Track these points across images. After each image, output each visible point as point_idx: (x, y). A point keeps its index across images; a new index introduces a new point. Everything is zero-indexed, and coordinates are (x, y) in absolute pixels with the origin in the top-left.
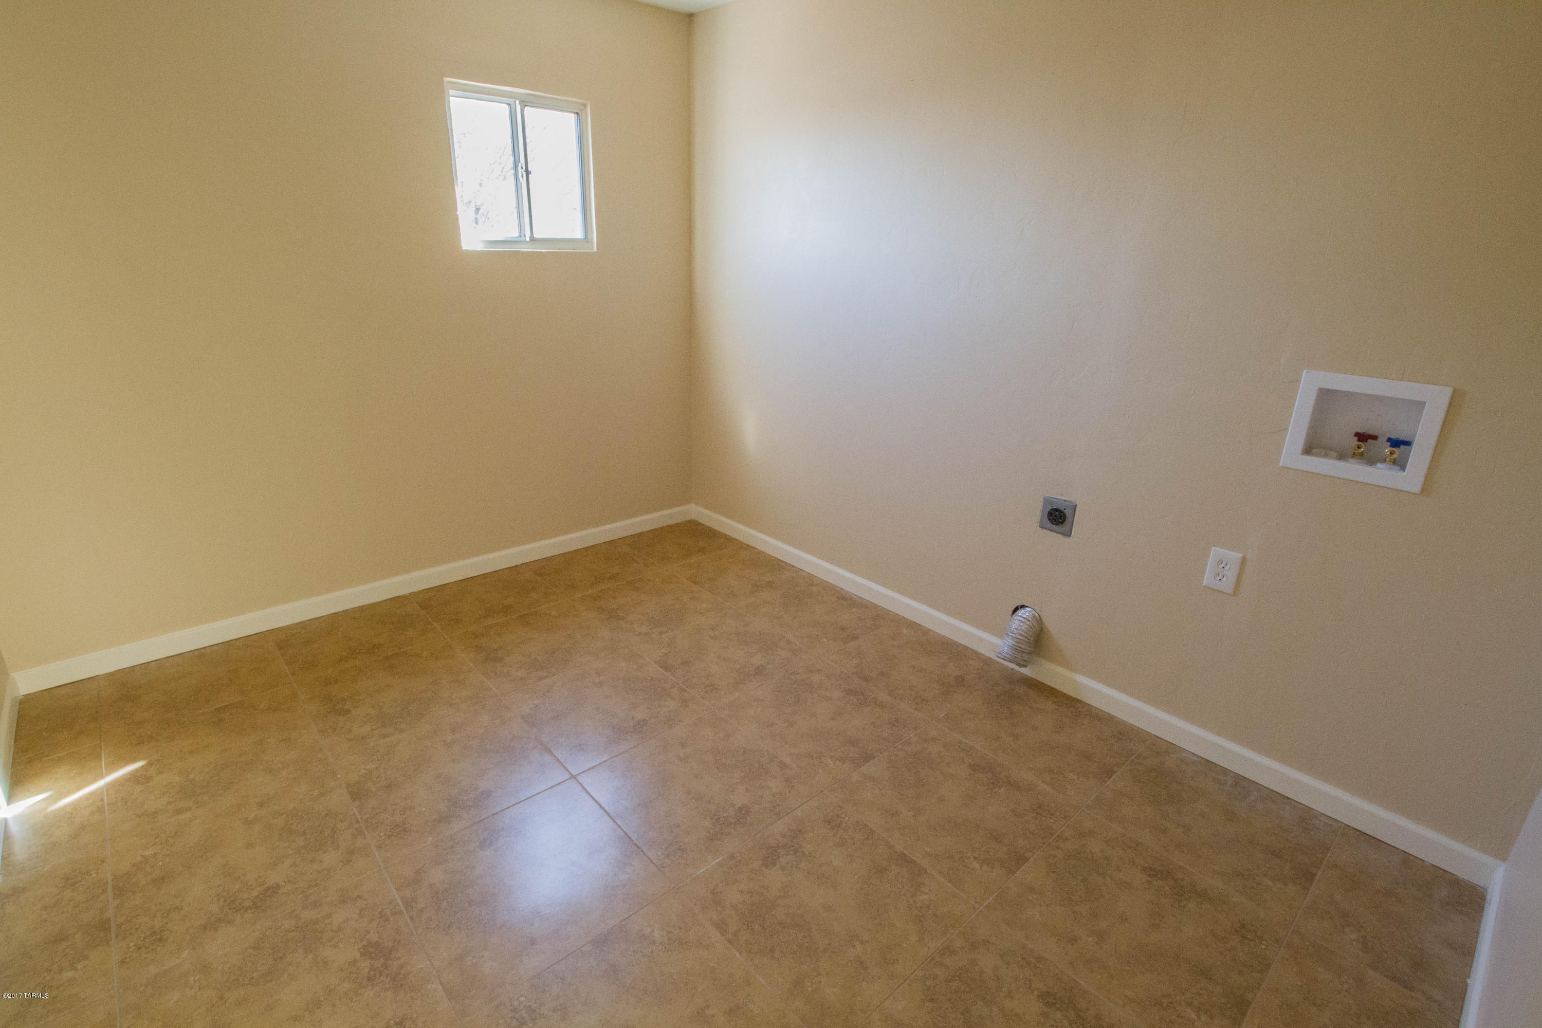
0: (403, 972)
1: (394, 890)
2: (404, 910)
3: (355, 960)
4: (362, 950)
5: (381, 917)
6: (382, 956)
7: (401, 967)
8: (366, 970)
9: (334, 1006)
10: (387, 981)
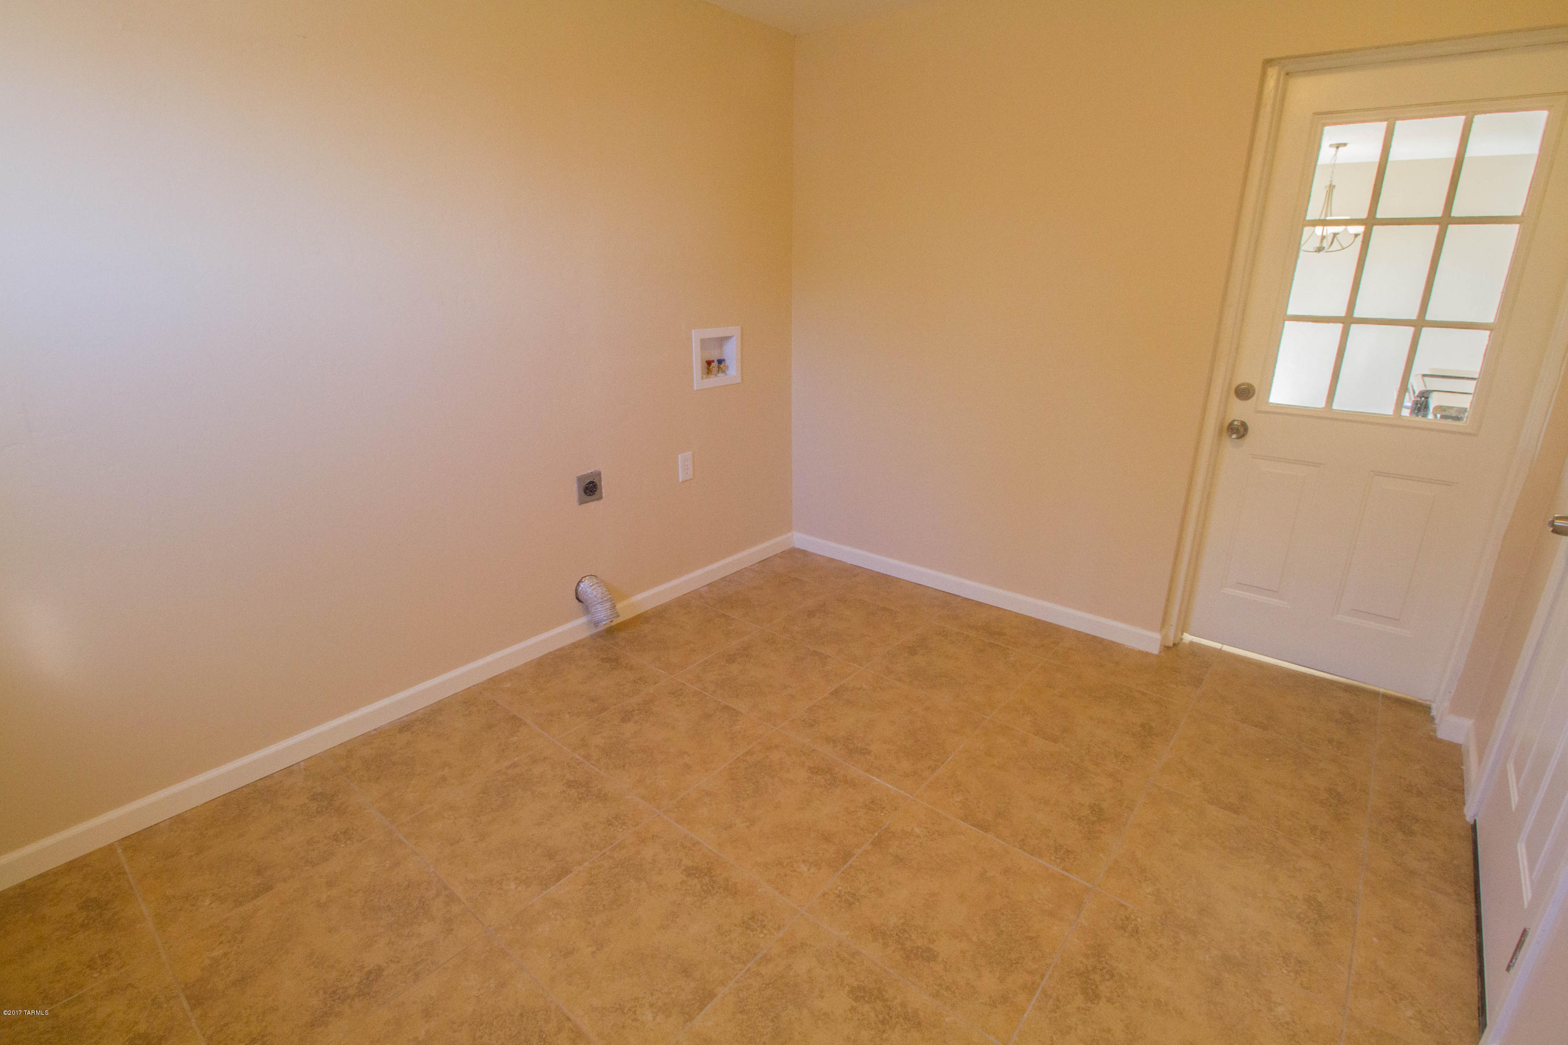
0: (1089, 952)
1: (1026, 1016)
2: (1040, 989)
3: (1108, 1001)
4: (1096, 1002)
5: (1058, 1007)
6: (1090, 980)
7: (1086, 956)
8: (1108, 983)
9: (1149, 988)
10: (1103, 959)
